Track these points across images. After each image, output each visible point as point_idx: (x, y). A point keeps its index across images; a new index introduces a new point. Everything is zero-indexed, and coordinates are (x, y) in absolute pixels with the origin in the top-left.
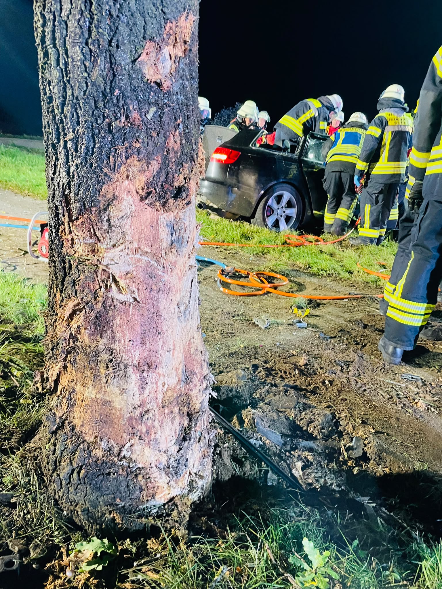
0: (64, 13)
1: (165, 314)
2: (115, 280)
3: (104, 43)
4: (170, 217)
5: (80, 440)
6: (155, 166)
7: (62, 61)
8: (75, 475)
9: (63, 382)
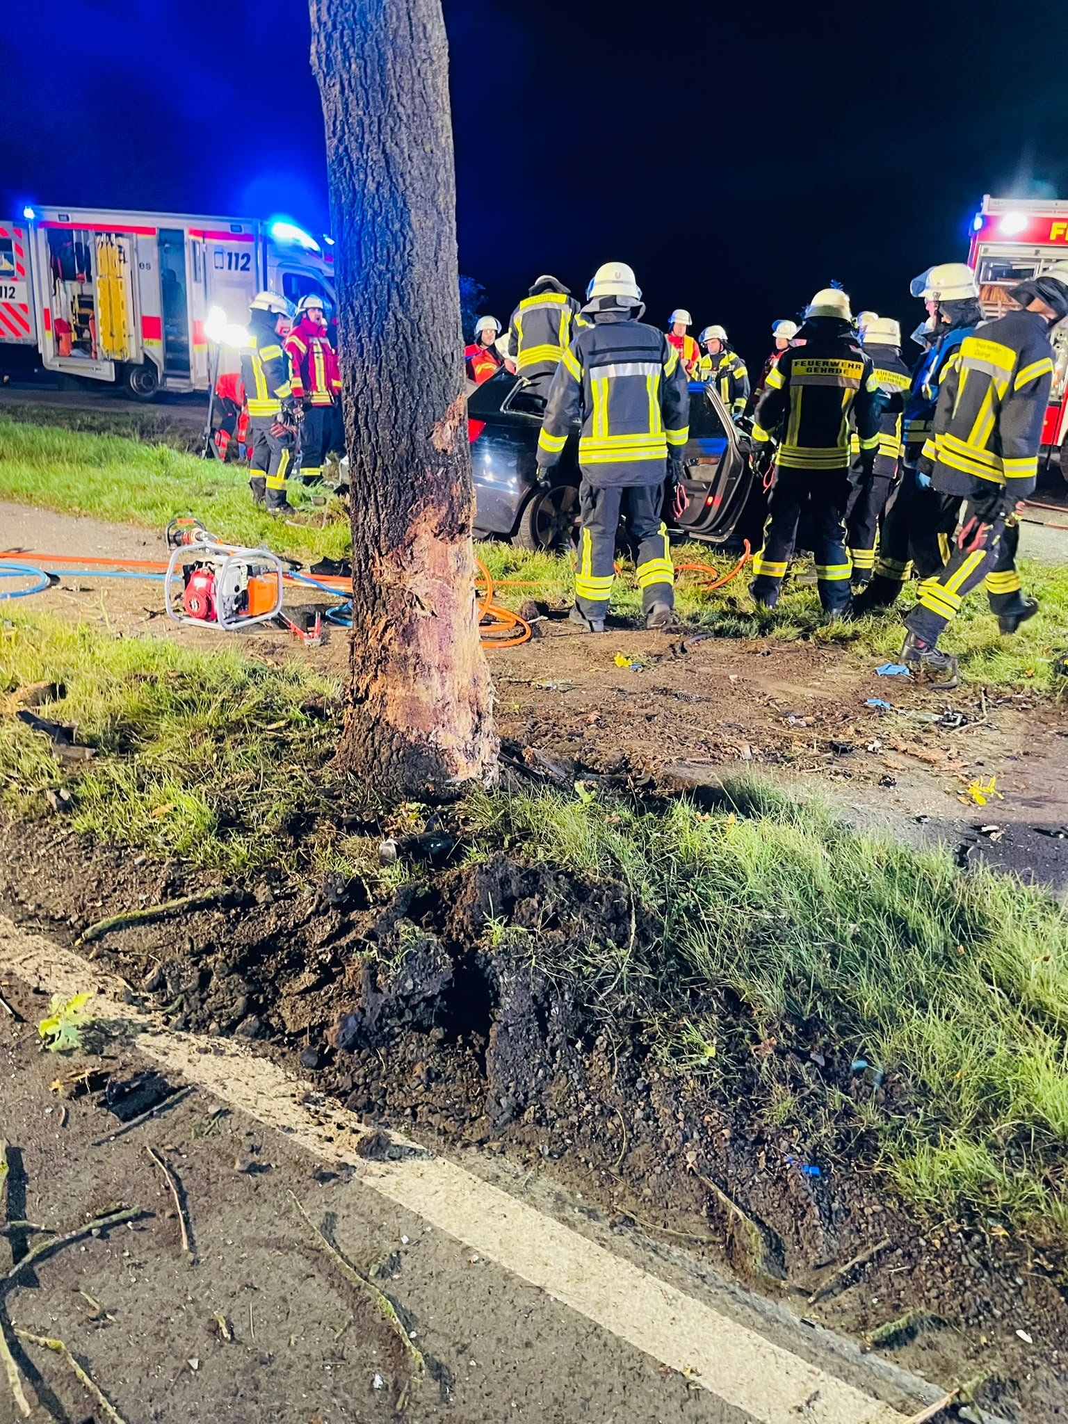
0: (376, 406)
1: (455, 626)
2: (418, 599)
3: (406, 427)
4: (456, 547)
5: (394, 729)
6: (444, 510)
7: (373, 440)
8: (394, 757)
9: (374, 689)
